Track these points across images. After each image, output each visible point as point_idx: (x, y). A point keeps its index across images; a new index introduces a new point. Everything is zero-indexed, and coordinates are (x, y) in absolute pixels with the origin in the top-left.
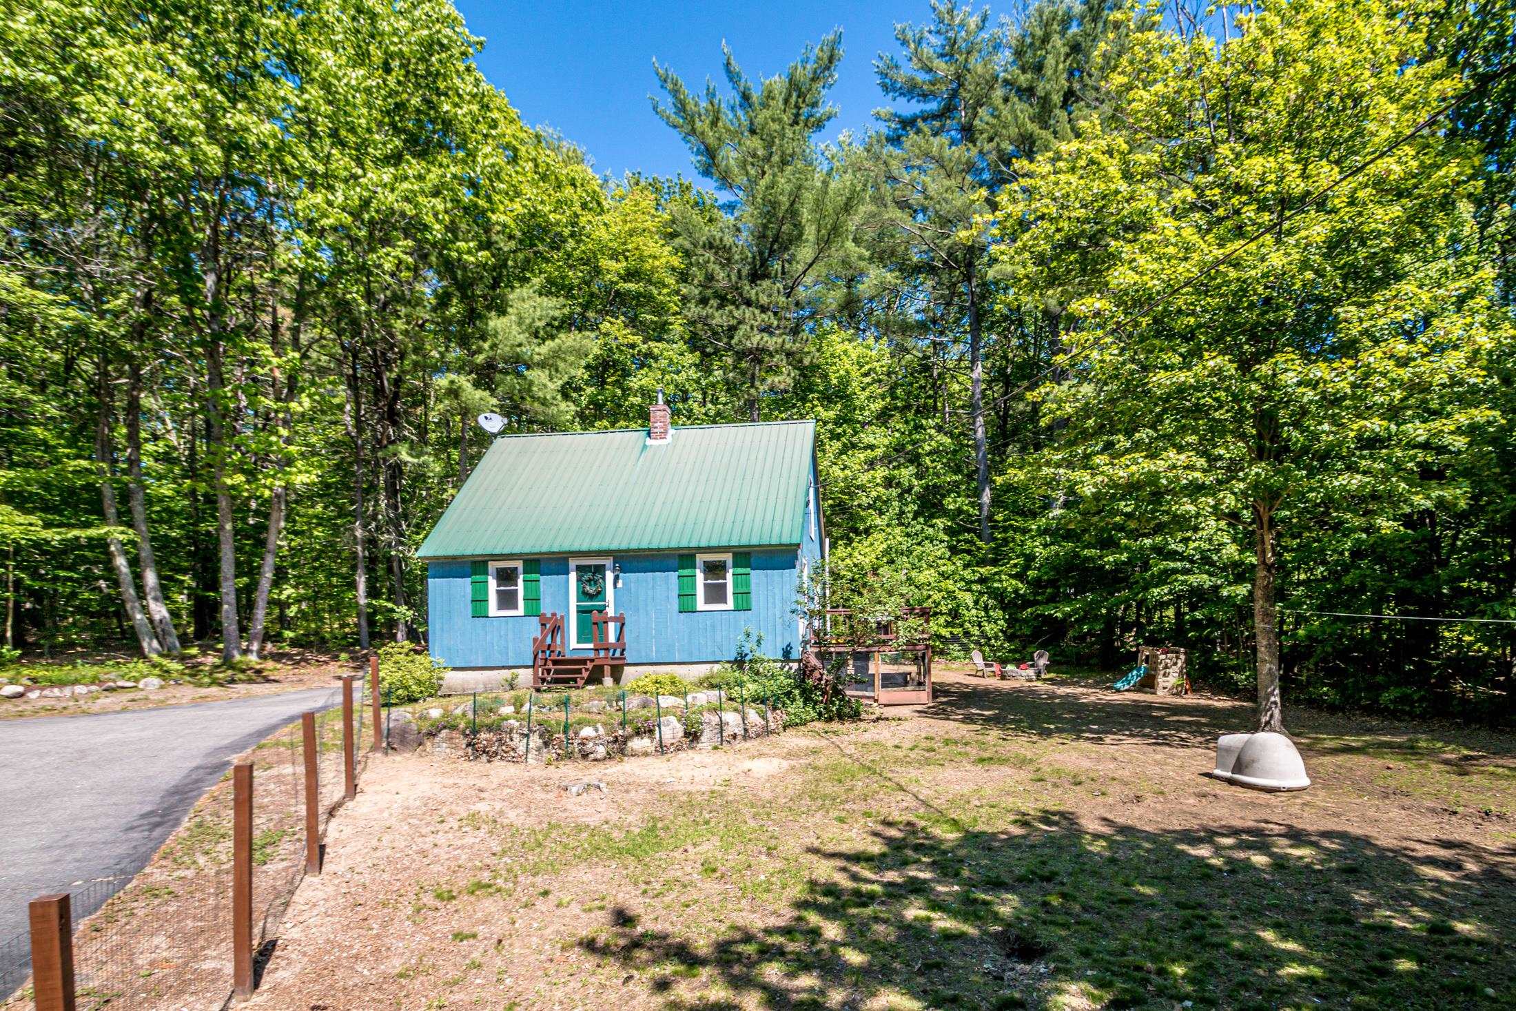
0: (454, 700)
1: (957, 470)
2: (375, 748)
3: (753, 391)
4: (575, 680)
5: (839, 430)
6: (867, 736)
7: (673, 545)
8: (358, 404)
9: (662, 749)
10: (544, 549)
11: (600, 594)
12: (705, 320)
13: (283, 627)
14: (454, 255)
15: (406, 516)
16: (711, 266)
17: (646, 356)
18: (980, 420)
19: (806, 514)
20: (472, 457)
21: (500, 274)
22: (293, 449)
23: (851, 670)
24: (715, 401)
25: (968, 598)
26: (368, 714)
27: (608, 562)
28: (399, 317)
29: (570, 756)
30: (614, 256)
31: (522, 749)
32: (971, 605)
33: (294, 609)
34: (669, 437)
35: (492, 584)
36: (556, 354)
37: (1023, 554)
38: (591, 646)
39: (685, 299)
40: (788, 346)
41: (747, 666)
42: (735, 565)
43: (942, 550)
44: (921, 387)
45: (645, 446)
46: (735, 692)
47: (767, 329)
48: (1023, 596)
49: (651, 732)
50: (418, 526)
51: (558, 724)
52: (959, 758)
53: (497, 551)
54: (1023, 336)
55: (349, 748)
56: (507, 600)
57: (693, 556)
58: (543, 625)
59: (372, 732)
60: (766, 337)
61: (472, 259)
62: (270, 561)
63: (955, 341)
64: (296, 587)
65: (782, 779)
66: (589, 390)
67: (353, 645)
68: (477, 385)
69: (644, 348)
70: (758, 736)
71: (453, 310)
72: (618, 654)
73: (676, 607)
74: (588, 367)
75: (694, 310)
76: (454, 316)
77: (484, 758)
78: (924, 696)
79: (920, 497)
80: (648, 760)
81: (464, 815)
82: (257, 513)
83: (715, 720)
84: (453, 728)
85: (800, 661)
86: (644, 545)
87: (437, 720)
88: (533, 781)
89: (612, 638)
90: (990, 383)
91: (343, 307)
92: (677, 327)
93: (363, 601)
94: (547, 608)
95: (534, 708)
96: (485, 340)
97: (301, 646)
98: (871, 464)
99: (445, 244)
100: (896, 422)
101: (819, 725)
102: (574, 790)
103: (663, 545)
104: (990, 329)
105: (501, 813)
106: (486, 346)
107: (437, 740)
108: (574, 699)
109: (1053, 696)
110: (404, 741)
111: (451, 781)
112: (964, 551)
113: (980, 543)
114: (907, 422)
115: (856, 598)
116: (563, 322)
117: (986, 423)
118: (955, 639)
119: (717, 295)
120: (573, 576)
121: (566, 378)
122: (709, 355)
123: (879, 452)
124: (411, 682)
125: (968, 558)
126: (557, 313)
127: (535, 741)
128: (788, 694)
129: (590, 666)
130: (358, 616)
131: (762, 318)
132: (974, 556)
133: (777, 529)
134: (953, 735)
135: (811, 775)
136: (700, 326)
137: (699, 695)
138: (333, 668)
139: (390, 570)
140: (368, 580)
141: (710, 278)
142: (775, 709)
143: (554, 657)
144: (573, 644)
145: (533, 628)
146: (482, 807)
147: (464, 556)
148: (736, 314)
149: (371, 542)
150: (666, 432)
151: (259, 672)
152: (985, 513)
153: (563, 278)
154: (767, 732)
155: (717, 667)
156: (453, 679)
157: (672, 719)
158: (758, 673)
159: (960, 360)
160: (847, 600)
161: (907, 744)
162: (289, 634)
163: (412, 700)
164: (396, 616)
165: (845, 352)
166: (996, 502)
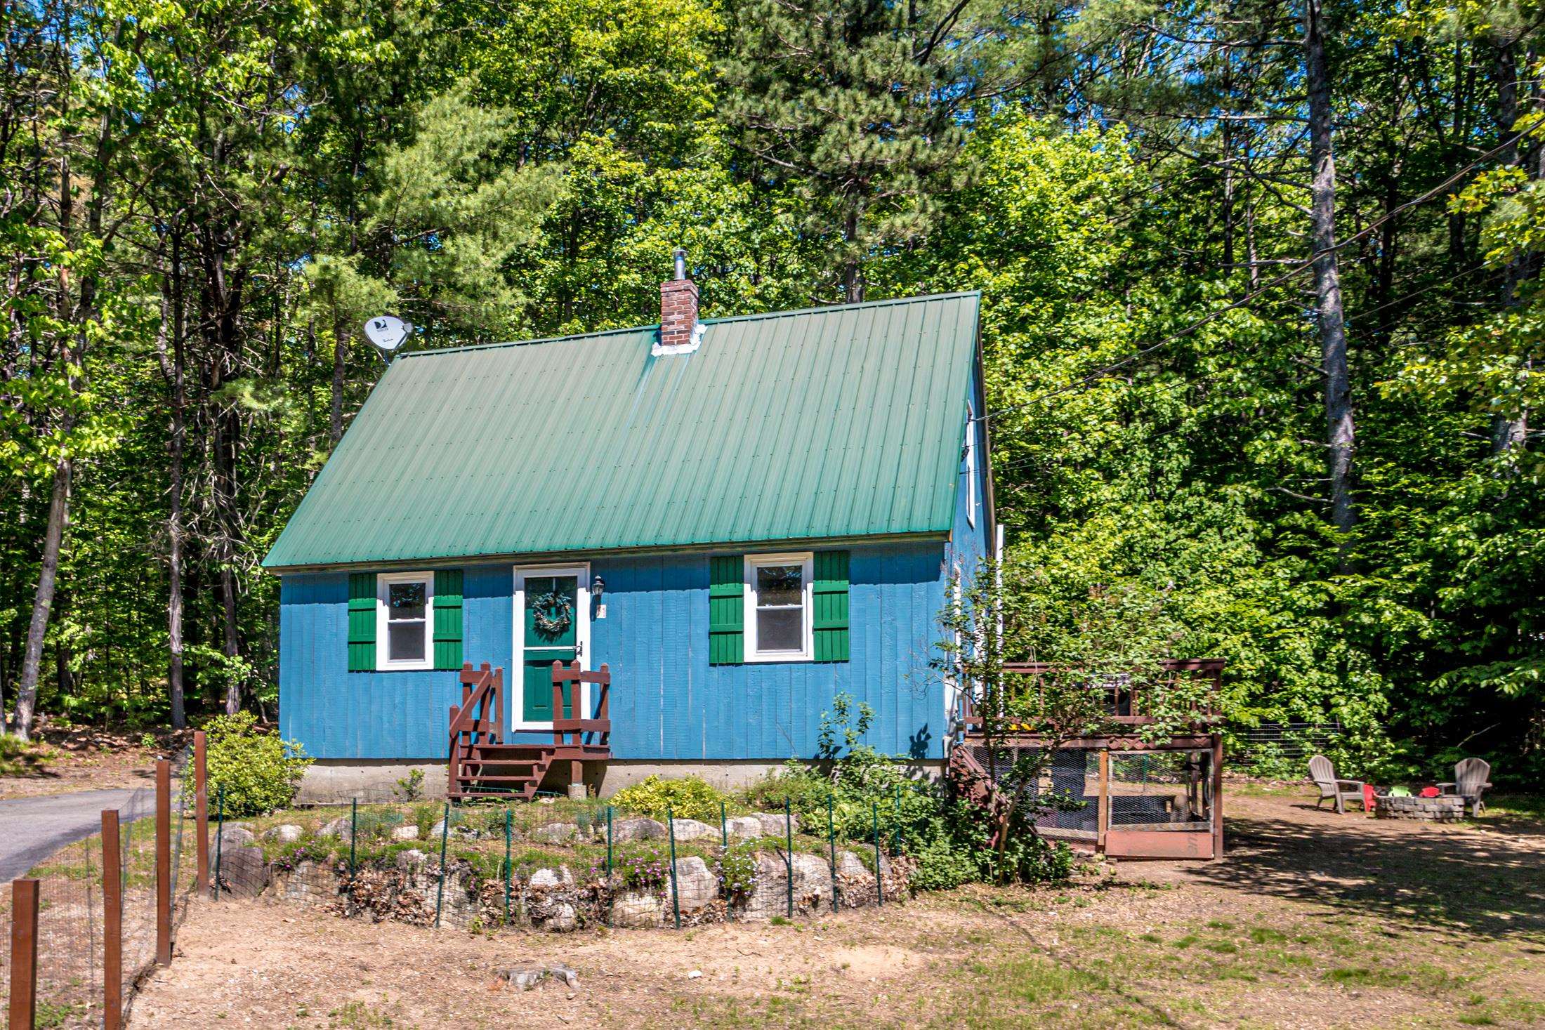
0: (319, 813)
1: (1280, 382)
2: (198, 886)
3: (852, 246)
4: (520, 786)
5: (1026, 310)
6: (1085, 916)
7: (702, 537)
8: (179, 318)
9: (677, 918)
10: (472, 550)
11: (567, 629)
12: (760, 122)
13: (62, 690)
14: (335, 51)
15: (244, 503)
16: (774, 20)
17: (651, 197)
18: (1332, 276)
19: (962, 473)
20: (352, 397)
21: (405, 77)
22: (87, 397)
23: (1044, 784)
24: (779, 271)
25: (1301, 646)
26: (190, 830)
27: (582, 572)
28: (245, 169)
29: (511, 920)
30: (599, 22)
31: (430, 903)
32: (1309, 660)
33: (79, 658)
34: (695, 339)
35: (383, 613)
36: (497, 207)
37: (1428, 554)
38: (549, 726)
39: (724, 87)
40: (922, 156)
41: (837, 771)
42: (818, 576)
43: (1241, 549)
44: (1196, 220)
45: (650, 359)
46: (817, 818)
47: (880, 128)
48: (1427, 645)
49: (657, 883)
50: (260, 521)
51: (493, 862)
52: (1290, 968)
53: (391, 556)
54: (1431, 95)
55: (164, 884)
56: (407, 641)
57: (738, 559)
58: (467, 685)
59: (193, 860)
60: (879, 143)
61: (365, 55)
62: (49, 579)
63: (1275, 118)
64: (83, 621)
65: (912, 987)
66: (552, 266)
67: (160, 720)
68: (364, 269)
69: (648, 182)
70: (861, 903)
71: (327, 149)
72: (595, 742)
73: (704, 657)
74: (548, 226)
75: (741, 105)
76: (327, 158)
77: (368, 914)
78: (1205, 844)
79: (1193, 443)
80: (652, 937)
81: (339, 1007)
82: (30, 505)
83: (778, 867)
84: (319, 858)
85: (944, 763)
86: (648, 539)
87: (291, 845)
88: (449, 958)
89: (586, 713)
90: (1352, 199)
91: (165, 158)
92: (710, 140)
93: (176, 647)
94: (473, 656)
95: (452, 832)
96: (378, 190)
97: (87, 721)
98: (1089, 376)
99: (320, 38)
100: (1143, 290)
101: (981, 890)
102: (521, 979)
103: (683, 539)
104: (1354, 88)
105: (398, 1008)
106: (381, 200)
107: (293, 878)
108: (519, 818)
109: (1501, 854)
110: (241, 878)
111: (316, 949)
112: (1292, 551)
113: (1326, 529)
114: (1166, 291)
115: (1066, 638)
116: (508, 149)
117: (1344, 284)
118: (1270, 729)
119: (782, 73)
120: (519, 598)
121: (511, 247)
122: (766, 188)
123: (1108, 349)
124: (251, 781)
125: (1303, 563)
126: (498, 135)
127: (453, 890)
128: (922, 826)
129: (546, 760)
130: (170, 673)
131: (870, 106)
132: (1313, 559)
133: (902, 504)
134: (1275, 923)
135: (970, 982)
136: (751, 134)
137: (747, 821)
138: (132, 757)
139: (218, 595)
140: (185, 614)
141: (772, 42)
142: (894, 853)
143: (484, 743)
144: (518, 722)
145: (450, 691)
146: (366, 996)
147: (337, 565)
148: (821, 104)
149: (192, 549)
150: (689, 331)
151: (30, 759)
152: (1341, 466)
153: (508, 72)
154: (877, 897)
155: (779, 771)
156: (316, 776)
157: (696, 861)
158: (860, 784)
159: (1284, 157)
160: (1046, 642)
161: (1172, 935)
162: (71, 701)
163: (251, 811)
164: (228, 673)
165: (1038, 159)
166: (1366, 446)
